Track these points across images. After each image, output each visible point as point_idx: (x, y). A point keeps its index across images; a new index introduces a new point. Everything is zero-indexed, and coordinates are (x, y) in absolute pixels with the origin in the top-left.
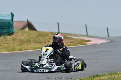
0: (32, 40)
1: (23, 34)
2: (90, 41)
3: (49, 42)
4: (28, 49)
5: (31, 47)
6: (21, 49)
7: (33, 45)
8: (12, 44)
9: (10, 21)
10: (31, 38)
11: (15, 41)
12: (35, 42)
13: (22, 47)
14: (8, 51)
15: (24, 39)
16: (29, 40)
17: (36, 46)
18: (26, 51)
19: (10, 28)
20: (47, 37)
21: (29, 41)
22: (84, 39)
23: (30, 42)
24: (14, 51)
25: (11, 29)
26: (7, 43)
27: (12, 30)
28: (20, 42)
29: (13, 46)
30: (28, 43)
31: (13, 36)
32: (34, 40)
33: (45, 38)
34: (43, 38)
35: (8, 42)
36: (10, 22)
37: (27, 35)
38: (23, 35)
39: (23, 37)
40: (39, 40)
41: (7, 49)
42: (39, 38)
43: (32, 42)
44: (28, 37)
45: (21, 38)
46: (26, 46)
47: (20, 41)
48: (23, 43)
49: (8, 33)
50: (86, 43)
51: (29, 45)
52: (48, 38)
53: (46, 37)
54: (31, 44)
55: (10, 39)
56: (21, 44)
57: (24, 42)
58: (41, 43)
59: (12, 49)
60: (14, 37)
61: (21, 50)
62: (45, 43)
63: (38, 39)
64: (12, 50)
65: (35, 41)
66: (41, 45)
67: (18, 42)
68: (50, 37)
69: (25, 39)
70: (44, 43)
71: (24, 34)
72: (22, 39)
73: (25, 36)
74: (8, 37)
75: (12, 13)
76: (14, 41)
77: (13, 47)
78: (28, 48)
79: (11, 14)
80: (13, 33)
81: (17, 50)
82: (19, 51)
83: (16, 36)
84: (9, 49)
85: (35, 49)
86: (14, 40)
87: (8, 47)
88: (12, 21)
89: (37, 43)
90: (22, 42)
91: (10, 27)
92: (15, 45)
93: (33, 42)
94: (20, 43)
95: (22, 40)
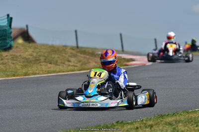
0: (42, 59)
1: (26, 49)
2: (132, 60)
3: (69, 61)
4: (38, 74)
5: (43, 71)
6: (27, 72)
7: (45, 67)
8: (12, 65)
9: (7, 28)
10: (40, 56)
11: (16, 60)
12: (47, 62)
13: (29, 70)
14: (8, 76)
15: (29, 57)
16: (37, 58)
17: (50, 68)
18: (36, 76)
19: (6, 39)
20: (66, 54)
21: (38, 60)
22: (123, 57)
23: (40, 62)
24: (17, 76)
25: (8, 41)
26: (3, 64)
27: (10, 43)
28: (24, 62)
29: (14, 67)
30: (37, 64)
31: (11, 52)
32: (45, 59)
33: (62, 56)
34: (59, 56)
35: (5, 61)
36: (6, 30)
37: (33, 50)
38: (27, 51)
39: (27, 53)
40: (54, 58)
41: (6, 73)
42: (53, 56)
43: (42, 62)
44: (35, 54)
45: (25, 56)
46: (34, 68)
47: (23, 60)
48: (29, 63)
49: (4, 48)
50: (128, 63)
51: (39, 67)
52: (67, 56)
53: (64, 55)
54: (41, 65)
55: (7, 57)
56: (26, 66)
57: (31, 62)
58: (58, 64)
59: (13, 73)
60: (14, 54)
61: (28, 75)
62: (64, 63)
63: (51, 57)
64: (14, 76)
65: (47, 60)
66: (58, 66)
67: (20, 63)
68: (69, 54)
69: (32, 57)
70: (62, 63)
71: (28, 48)
72: (27, 57)
73: (31, 53)
74: (4, 54)
75: (8, 15)
76: (14, 60)
77: (14, 70)
78: (37, 72)
79: (6, 17)
80: (10, 48)
81: (21, 75)
82: (25, 75)
83: (17, 53)
84: (8, 73)
85: (49, 72)
86: (14, 58)
87: (6, 70)
88: (9, 28)
89: (51, 63)
90: (27, 62)
91: (8, 38)
92: (17, 66)
93: (45, 62)
94: (25, 64)
95: (27, 59)
